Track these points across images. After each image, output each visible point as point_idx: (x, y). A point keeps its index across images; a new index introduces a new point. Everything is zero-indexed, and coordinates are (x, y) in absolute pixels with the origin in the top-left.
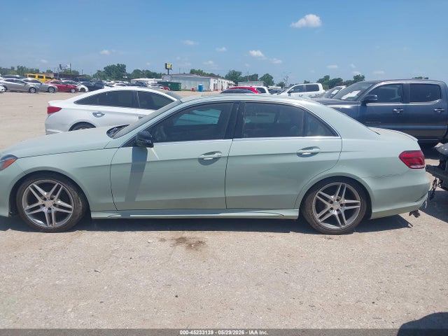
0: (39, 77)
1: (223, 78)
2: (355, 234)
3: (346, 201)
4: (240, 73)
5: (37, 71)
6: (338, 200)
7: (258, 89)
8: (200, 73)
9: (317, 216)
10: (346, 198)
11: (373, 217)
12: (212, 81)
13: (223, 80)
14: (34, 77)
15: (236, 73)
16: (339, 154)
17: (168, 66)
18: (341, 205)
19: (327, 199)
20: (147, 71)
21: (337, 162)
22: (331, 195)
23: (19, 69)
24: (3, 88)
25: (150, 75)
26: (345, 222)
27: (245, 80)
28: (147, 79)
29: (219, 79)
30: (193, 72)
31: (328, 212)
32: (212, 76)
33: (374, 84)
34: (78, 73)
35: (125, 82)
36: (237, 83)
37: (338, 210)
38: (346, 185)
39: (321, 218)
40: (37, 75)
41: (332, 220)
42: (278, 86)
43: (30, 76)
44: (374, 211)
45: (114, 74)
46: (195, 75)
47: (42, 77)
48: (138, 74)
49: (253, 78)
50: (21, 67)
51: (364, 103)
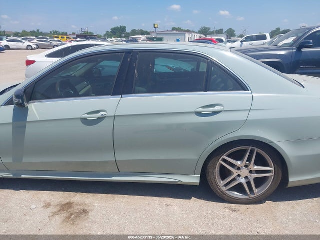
0: (62, 38)
1: (196, 33)
2: (269, 204)
3: (257, 168)
4: (209, 29)
5: (66, 34)
6: (246, 166)
7: (217, 39)
8: (179, 30)
9: (222, 183)
10: (256, 164)
11: (290, 185)
12: (187, 35)
13: (196, 35)
14: (59, 38)
15: (207, 28)
16: (248, 112)
17: (156, 26)
18: (251, 172)
19: (233, 166)
20: (141, 30)
21: (245, 123)
22: (238, 160)
23: (54, 33)
24: (36, 46)
25: (143, 33)
26: (256, 191)
27: (212, 33)
28: (140, 36)
29: (193, 34)
30: (174, 29)
31: (234, 180)
32: (188, 31)
33: (310, 30)
34: (93, 34)
35: (123, 39)
36: (206, 37)
37: (246, 178)
38: (256, 150)
39: (226, 185)
40: (60, 37)
41: (239, 188)
42: (238, 37)
43: (56, 37)
44: (291, 180)
45: (118, 34)
46: (175, 32)
47: (64, 38)
48: (134, 32)
49: (220, 32)
50: (56, 31)
51: (299, 49)
